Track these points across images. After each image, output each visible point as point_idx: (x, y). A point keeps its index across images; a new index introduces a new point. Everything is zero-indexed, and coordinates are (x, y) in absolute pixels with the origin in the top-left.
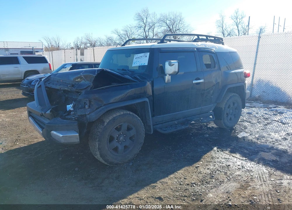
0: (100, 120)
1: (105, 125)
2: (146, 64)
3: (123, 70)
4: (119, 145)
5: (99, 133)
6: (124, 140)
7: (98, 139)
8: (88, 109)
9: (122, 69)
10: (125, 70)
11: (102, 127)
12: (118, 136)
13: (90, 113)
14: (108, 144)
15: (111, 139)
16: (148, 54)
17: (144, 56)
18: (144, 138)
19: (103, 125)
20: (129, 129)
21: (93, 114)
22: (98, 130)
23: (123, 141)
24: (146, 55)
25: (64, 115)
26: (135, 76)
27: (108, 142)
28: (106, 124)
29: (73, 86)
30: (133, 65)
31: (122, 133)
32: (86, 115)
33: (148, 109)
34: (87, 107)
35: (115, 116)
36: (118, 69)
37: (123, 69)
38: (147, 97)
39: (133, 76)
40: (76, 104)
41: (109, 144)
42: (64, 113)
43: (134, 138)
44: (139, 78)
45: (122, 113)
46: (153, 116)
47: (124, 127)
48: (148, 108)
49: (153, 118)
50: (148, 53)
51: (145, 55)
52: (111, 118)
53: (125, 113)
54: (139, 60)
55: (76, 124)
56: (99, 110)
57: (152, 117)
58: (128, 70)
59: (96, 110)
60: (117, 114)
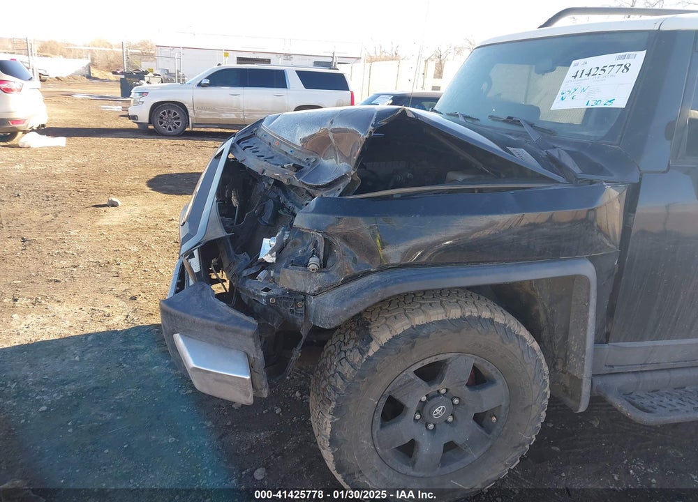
0: (360, 325)
1: (371, 353)
2: (621, 103)
3: (510, 120)
4: (425, 434)
5: (340, 382)
6: (450, 419)
7: (333, 405)
8: (318, 271)
9: (504, 116)
10: (517, 123)
11: (355, 357)
12: (424, 398)
13: (320, 291)
14: (377, 425)
15: (393, 409)
16: (637, 59)
17: (616, 68)
18: (539, 425)
19: (362, 352)
20: (478, 379)
21: (328, 298)
22: (340, 369)
23: (446, 421)
24: (625, 62)
25: (245, 273)
26: (555, 153)
27: (378, 417)
28: (374, 348)
29: (298, 169)
30: (557, 105)
31: (443, 391)
32: (304, 294)
33: (587, 311)
34: (314, 262)
35: (419, 320)
36: (490, 117)
37: (509, 118)
38: (592, 259)
39: (544, 153)
40: (287, 241)
41: (382, 427)
42: (248, 267)
43: (494, 419)
44: (569, 162)
45: (455, 313)
46: (603, 338)
47: (460, 370)
48: (587, 307)
49: (599, 346)
50: (641, 55)
51: (620, 62)
52: (401, 326)
53: (467, 314)
54: (587, 82)
55: (250, 331)
56: (354, 285)
57: (596, 342)
58: (532, 125)
59: (344, 282)
60: (431, 312)
